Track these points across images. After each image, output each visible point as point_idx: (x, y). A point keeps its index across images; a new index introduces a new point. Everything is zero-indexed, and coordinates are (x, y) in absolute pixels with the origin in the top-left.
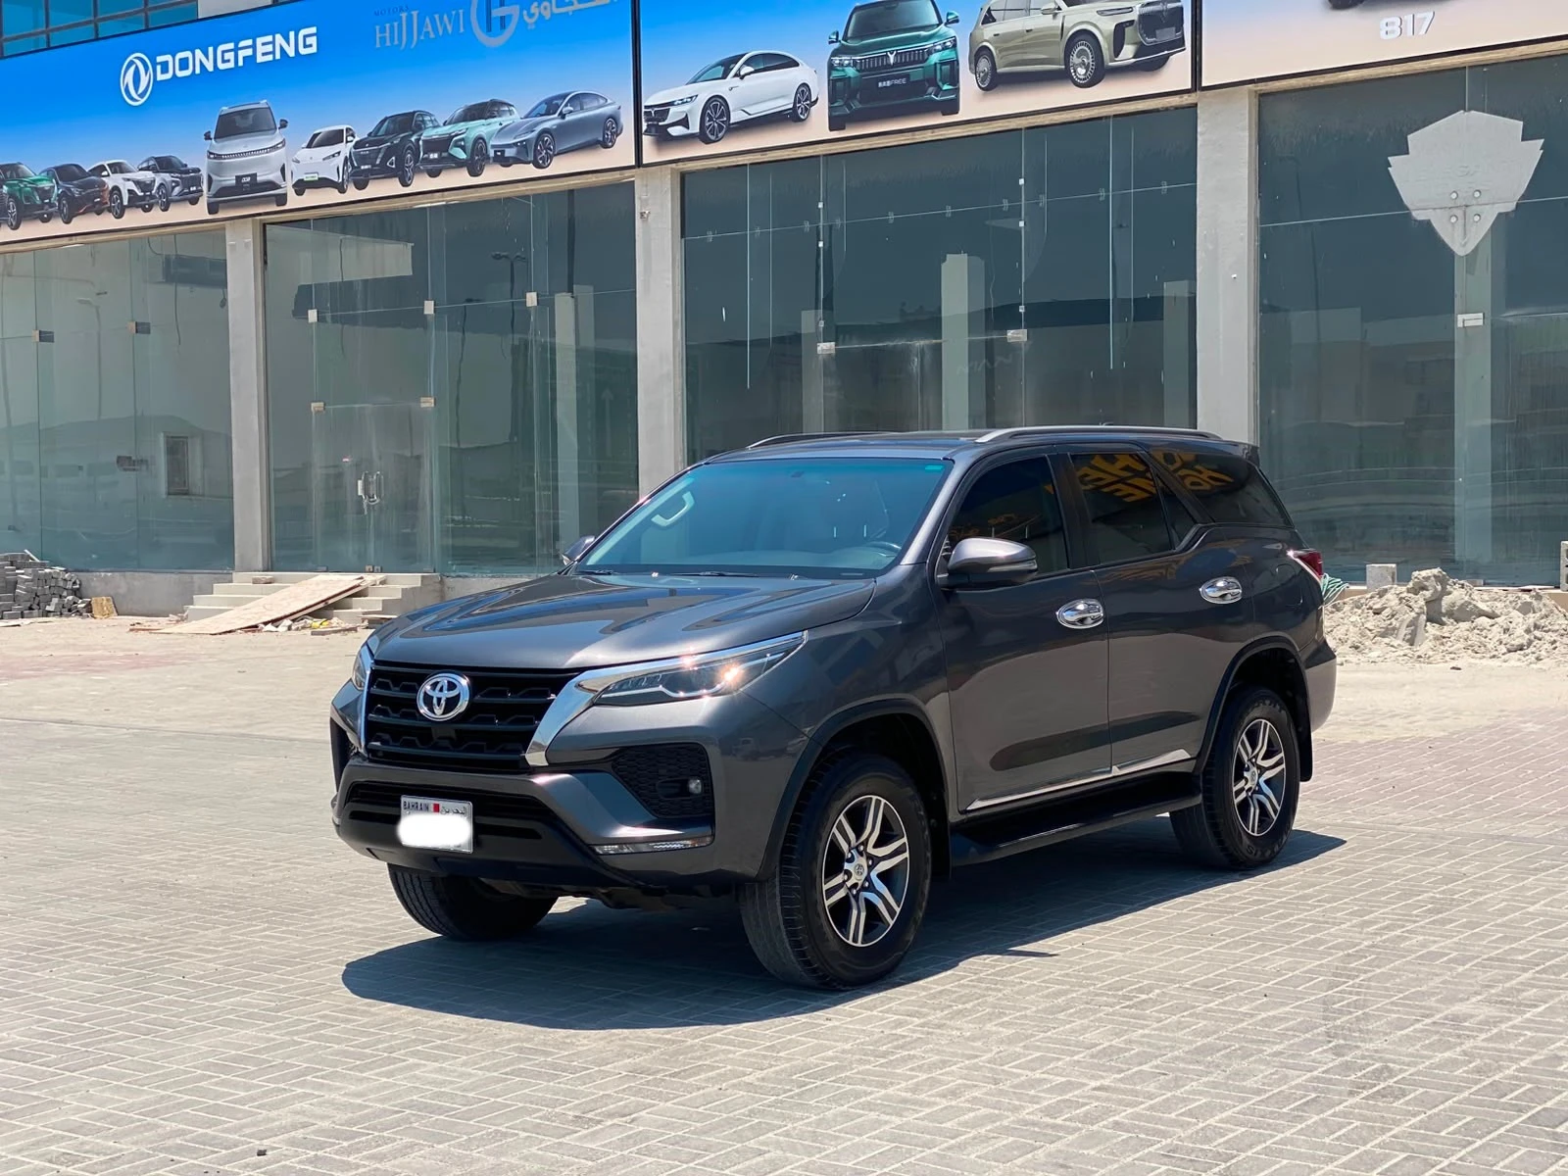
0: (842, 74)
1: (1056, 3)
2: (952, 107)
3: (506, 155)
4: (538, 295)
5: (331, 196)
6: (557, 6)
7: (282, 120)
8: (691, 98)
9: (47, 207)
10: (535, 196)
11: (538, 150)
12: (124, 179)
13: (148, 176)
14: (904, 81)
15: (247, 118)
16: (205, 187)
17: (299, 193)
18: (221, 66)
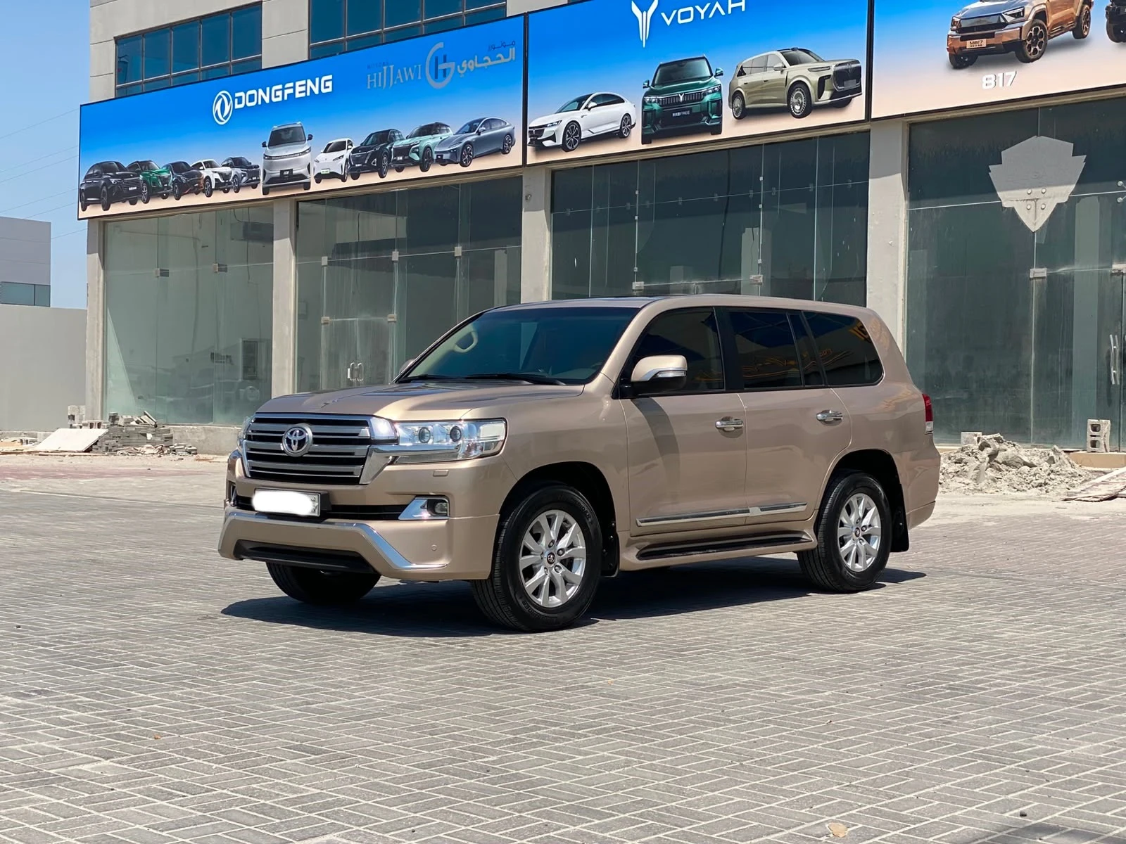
0: (651, 107)
1: (783, 63)
2: (717, 129)
3: (444, 158)
4: (463, 249)
5: (336, 184)
6: (478, 63)
7: (309, 135)
8: (558, 122)
9: (166, 189)
10: (462, 184)
11: (462, 155)
12: (213, 172)
13: (227, 170)
14: (688, 113)
15: (289, 133)
16: (261, 178)
17: (318, 182)
18: (274, 100)
